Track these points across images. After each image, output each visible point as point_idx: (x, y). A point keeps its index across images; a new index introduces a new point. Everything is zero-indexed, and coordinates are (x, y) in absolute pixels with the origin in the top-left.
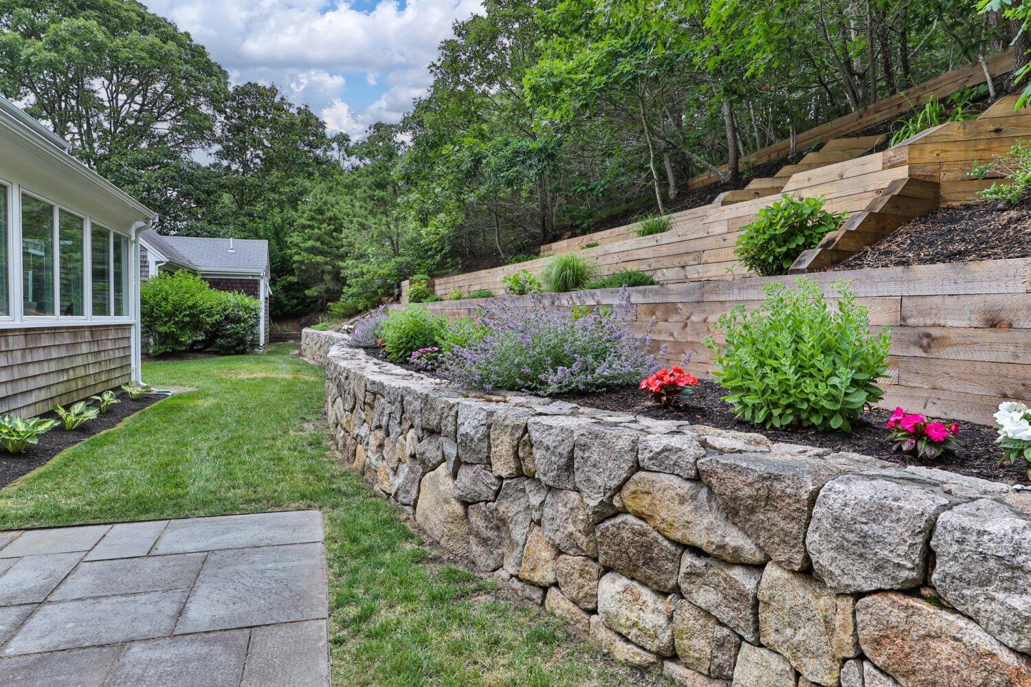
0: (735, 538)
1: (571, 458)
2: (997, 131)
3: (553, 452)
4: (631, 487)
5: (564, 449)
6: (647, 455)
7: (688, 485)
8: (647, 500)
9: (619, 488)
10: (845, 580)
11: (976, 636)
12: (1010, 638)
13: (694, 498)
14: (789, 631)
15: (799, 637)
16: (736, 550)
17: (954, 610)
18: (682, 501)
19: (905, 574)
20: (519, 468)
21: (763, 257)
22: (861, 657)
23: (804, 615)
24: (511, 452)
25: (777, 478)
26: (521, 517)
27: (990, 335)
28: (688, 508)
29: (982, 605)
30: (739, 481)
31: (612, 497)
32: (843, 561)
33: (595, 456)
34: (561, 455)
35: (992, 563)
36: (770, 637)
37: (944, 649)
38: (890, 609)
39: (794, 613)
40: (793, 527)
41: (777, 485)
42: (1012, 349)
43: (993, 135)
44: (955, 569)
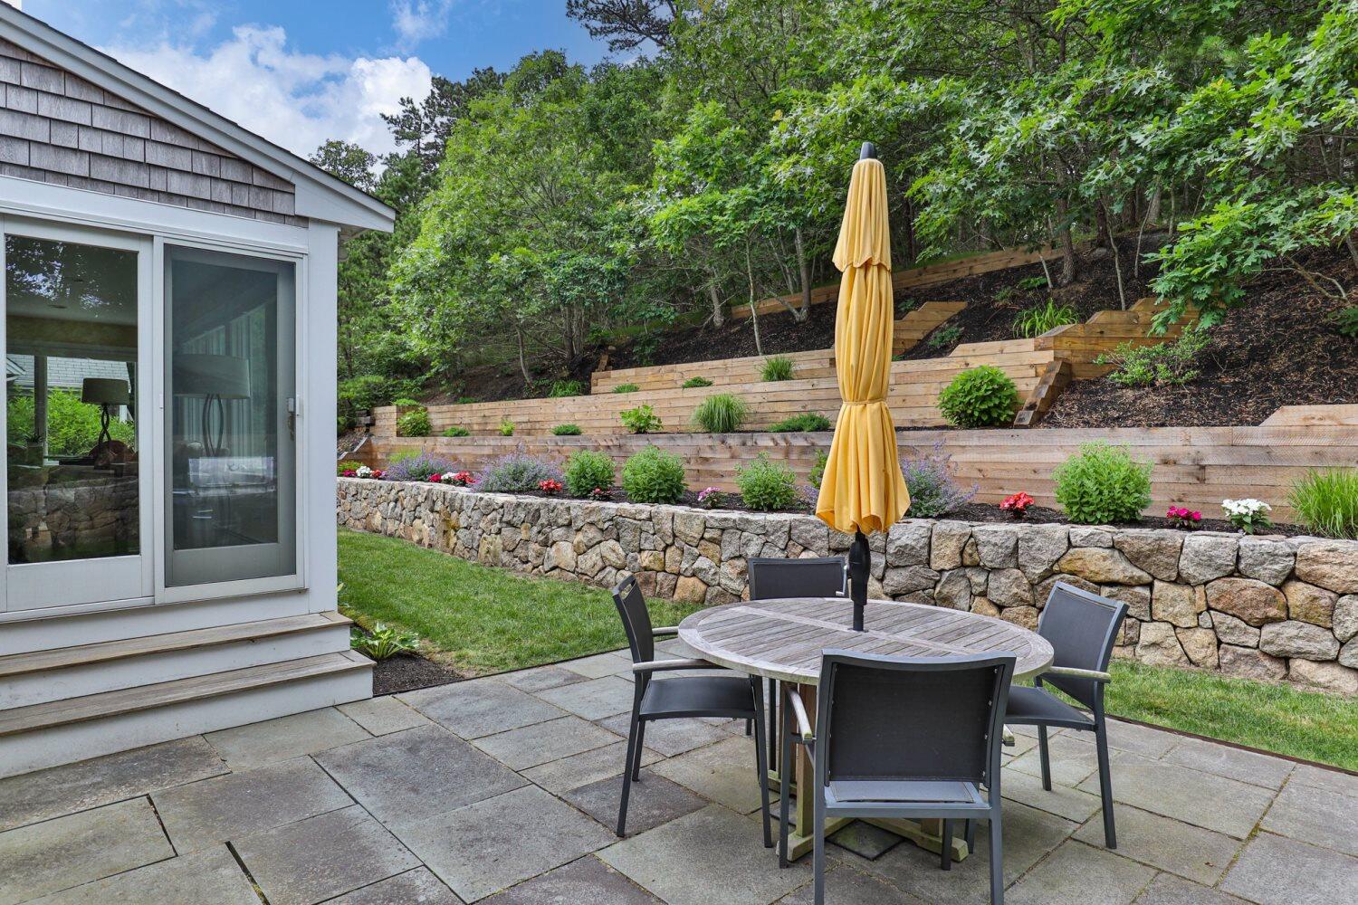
0: (1137, 573)
1: (1016, 547)
2: (1102, 332)
3: (1001, 547)
4: (1068, 557)
5: (1011, 543)
6: (1078, 538)
7: (1108, 551)
8: (1079, 563)
9: (1058, 560)
10: (1201, 578)
11: (1261, 584)
12: (1273, 582)
13: (1112, 556)
14: (1171, 609)
15: (1177, 610)
16: (1139, 578)
17: (1249, 578)
18: (1105, 559)
19: (1230, 568)
20: (962, 562)
21: (969, 412)
22: (1209, 609)
23: (1179, 599)
24: (958, 551)
25: (1163, 539)
26: (963, 593)
27: (1165, 468)
28: (1108, 562)
29: (1262, 572)
30: (1142, 543)
31: (1052, 566)
32: (1200, 570)
33: (1039, 544)
34: (1007, 547)
35: (1265, 556)
36: (1159, 614)
37: (1249, 593)
38: (1223, 585)
39: (1174, 599)
40: (1173, 561)
41: (1163, 543)
42: (1176, 475)
43: (1099, 335)
44: (1251, 561)
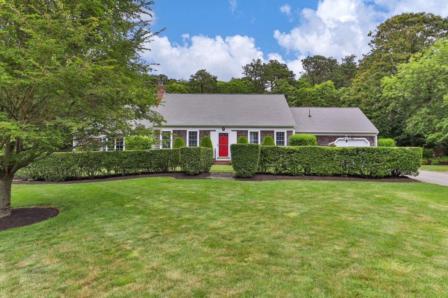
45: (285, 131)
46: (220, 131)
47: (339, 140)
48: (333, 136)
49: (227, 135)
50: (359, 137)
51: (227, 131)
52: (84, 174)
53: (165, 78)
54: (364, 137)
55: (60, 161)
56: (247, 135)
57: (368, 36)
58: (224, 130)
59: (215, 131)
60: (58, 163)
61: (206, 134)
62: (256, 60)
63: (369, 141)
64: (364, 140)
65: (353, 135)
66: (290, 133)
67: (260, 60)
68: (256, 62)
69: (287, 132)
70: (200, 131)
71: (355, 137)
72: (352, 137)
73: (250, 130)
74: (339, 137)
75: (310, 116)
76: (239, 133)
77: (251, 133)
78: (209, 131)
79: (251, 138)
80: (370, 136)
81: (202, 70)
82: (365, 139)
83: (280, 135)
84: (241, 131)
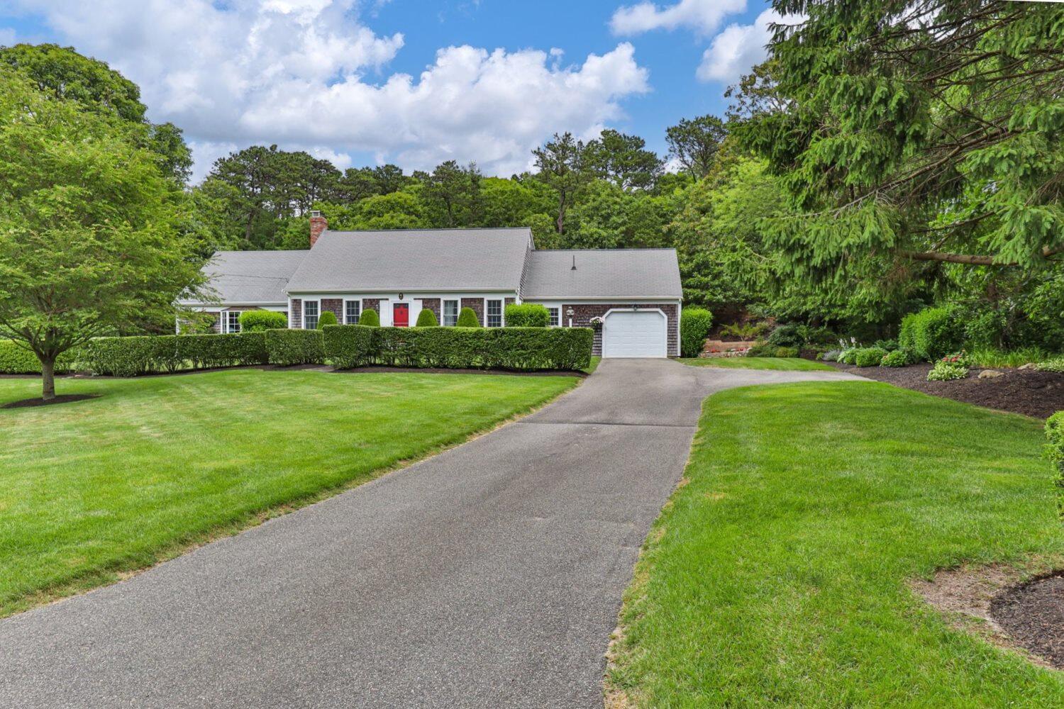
45: (502, 298)
46: (396, 299)
47: (612, 312)
48: (602, 306)
49: (406, 306)
50: (648, 306)
51: (406, 299)
52: (164, 368)
53: (398, 172)
54: (657, 306)
55: (128, 349)
56: (438, 306)
57: (726, 96)
58: (401, 298)
59: (387, 299)
60: (127, 351)
61: (373, 304)
62: (561, 134)
63: (667, 314)
64: (657, 312)
65: (637, 303)
66: (509, 301)
67: (570, 134)
68: (561, 140)
69: (506, 300)
70: (364, 300)
71: (641, 306)
72: (636, 306)
73: (443, 298)
74: (611, 306)
75: (574, 268)
76: (426, 303)
77: (446, 302)
78: (378, 301)
79: (446, 311)
80: (668, 305)
81: (448, 163)
82: (659, 310)
83: (495, 305)
84: (430, 299)
